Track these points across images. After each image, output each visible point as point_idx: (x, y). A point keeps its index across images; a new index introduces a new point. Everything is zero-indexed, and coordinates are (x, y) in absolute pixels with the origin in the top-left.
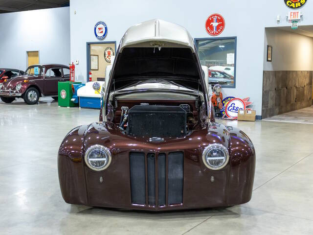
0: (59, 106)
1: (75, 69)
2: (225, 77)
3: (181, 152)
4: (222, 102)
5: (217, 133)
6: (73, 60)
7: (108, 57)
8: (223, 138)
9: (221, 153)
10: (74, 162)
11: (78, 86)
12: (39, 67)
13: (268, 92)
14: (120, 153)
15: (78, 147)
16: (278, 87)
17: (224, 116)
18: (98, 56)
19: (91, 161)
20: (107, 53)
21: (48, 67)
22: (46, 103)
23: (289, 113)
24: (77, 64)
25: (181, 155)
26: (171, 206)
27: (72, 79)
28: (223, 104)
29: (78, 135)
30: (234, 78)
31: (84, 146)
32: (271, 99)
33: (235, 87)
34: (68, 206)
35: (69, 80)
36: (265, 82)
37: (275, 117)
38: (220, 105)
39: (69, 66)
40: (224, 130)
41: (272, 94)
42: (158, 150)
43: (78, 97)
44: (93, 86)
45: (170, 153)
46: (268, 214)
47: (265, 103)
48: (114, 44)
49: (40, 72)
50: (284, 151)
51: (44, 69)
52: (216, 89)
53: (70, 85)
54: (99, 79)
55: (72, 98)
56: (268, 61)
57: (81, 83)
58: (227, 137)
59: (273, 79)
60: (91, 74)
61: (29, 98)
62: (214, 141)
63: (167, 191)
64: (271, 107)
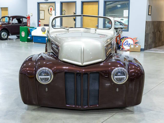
0: (21, 42)
1: (30, 19)
2: (121, 25)
3: (97, 72)
4: (120, 40)
5: (120, 60)
6: (29, 13)
7: (50, 11)
8: (124, 64)
9: (123, 73)
10: (30, 78)
11: (32, 29)
12: (8, 17)
13: (149, 34)
14: (59, 72)
15: (32, 69)
16: (154, 31)
17: (121, 48)
18: (44, 11)
19: (40, 78)
20: (50, 9)
21: (13, 17)
22: (12, 39)
23: (161, 47)
24: (32, 16)
25: (98, 74)
26: (91, 106)
27: (28, 25)
28: (121, 41)
29: (32, 61)
30: (128, 26)
31: (35, 68)
32: (151, 38)
33: (128, 31)
34: (26, 106)
35: (26, 25)
36: (147, 28)
37: (152, 49)
38: (119, 42)
39: (26, 17)
40: (124, 58)
41: (151, 35)
42: (83, 71)
43: (32, 36)
44: (42, 29)
45: (91, 73)
46: (151, 111)
47: (146, 41)
48: (54, 3)
49: (9, 21)
50: (159, 71)
51: (11, 19)
52: (119, 32)
53: (27, 29)
54: (45, 25)
55: (28, 36)
56: (149, 15)
57: (34, 27)
58: (127, 63)
59: (151, 26)
60: (40, 22)
61: (2, 36)
62: (119, 66)
63: (88, 97)
64: (150, 43)
